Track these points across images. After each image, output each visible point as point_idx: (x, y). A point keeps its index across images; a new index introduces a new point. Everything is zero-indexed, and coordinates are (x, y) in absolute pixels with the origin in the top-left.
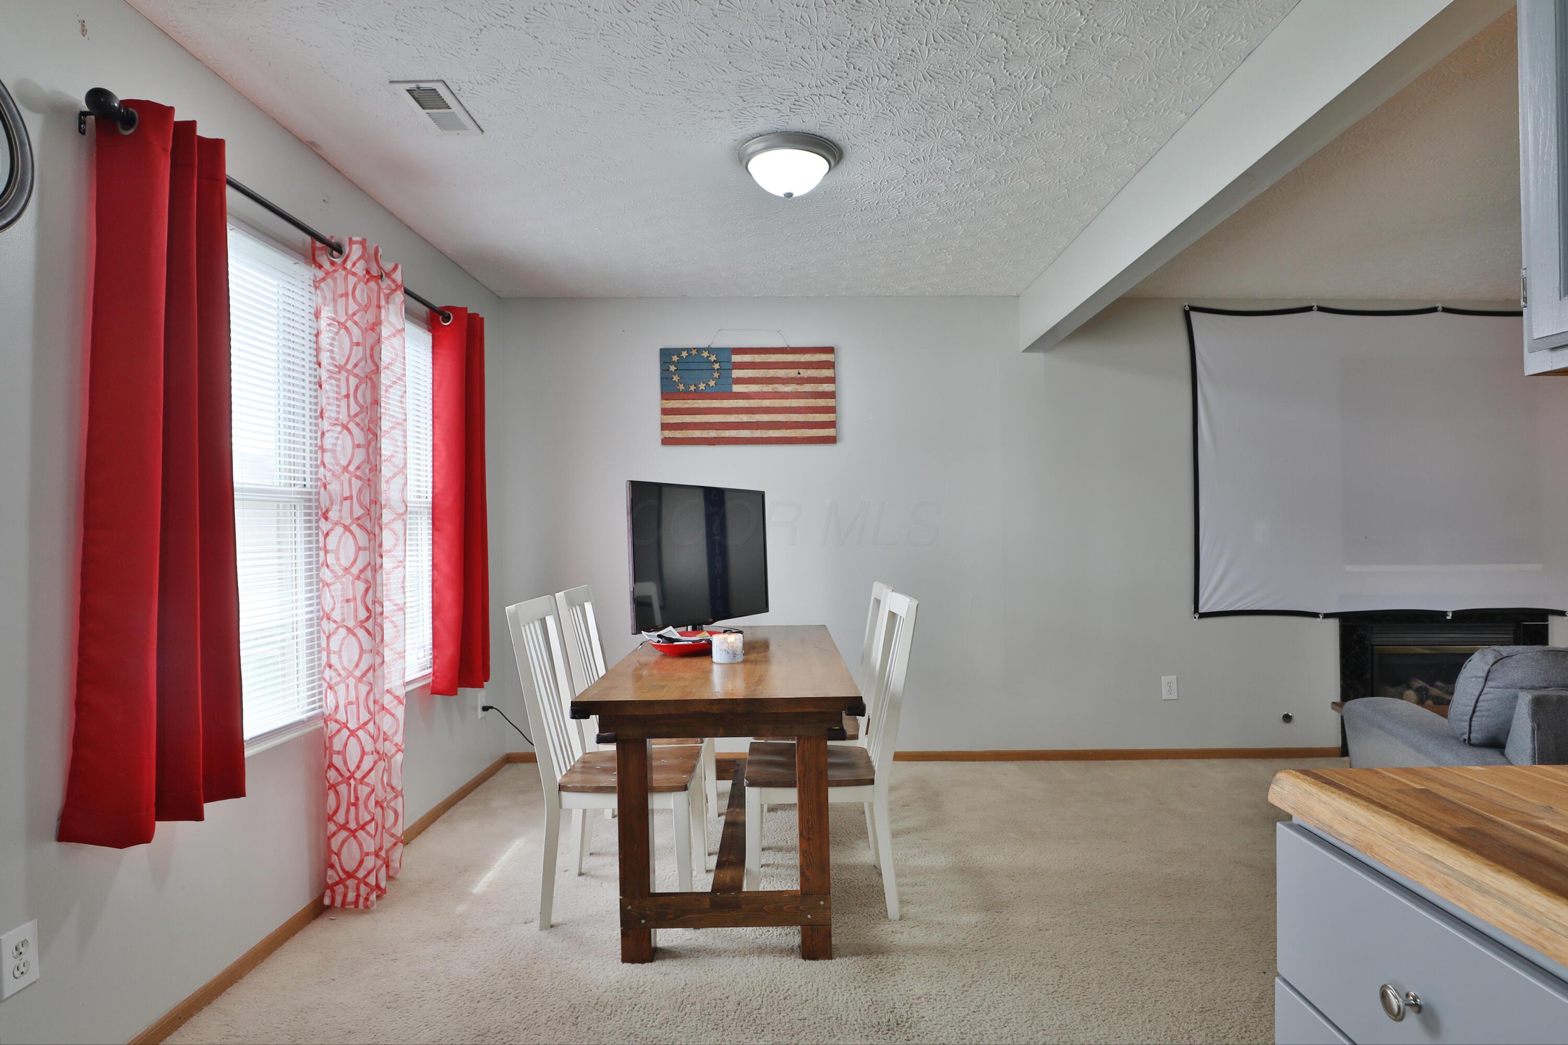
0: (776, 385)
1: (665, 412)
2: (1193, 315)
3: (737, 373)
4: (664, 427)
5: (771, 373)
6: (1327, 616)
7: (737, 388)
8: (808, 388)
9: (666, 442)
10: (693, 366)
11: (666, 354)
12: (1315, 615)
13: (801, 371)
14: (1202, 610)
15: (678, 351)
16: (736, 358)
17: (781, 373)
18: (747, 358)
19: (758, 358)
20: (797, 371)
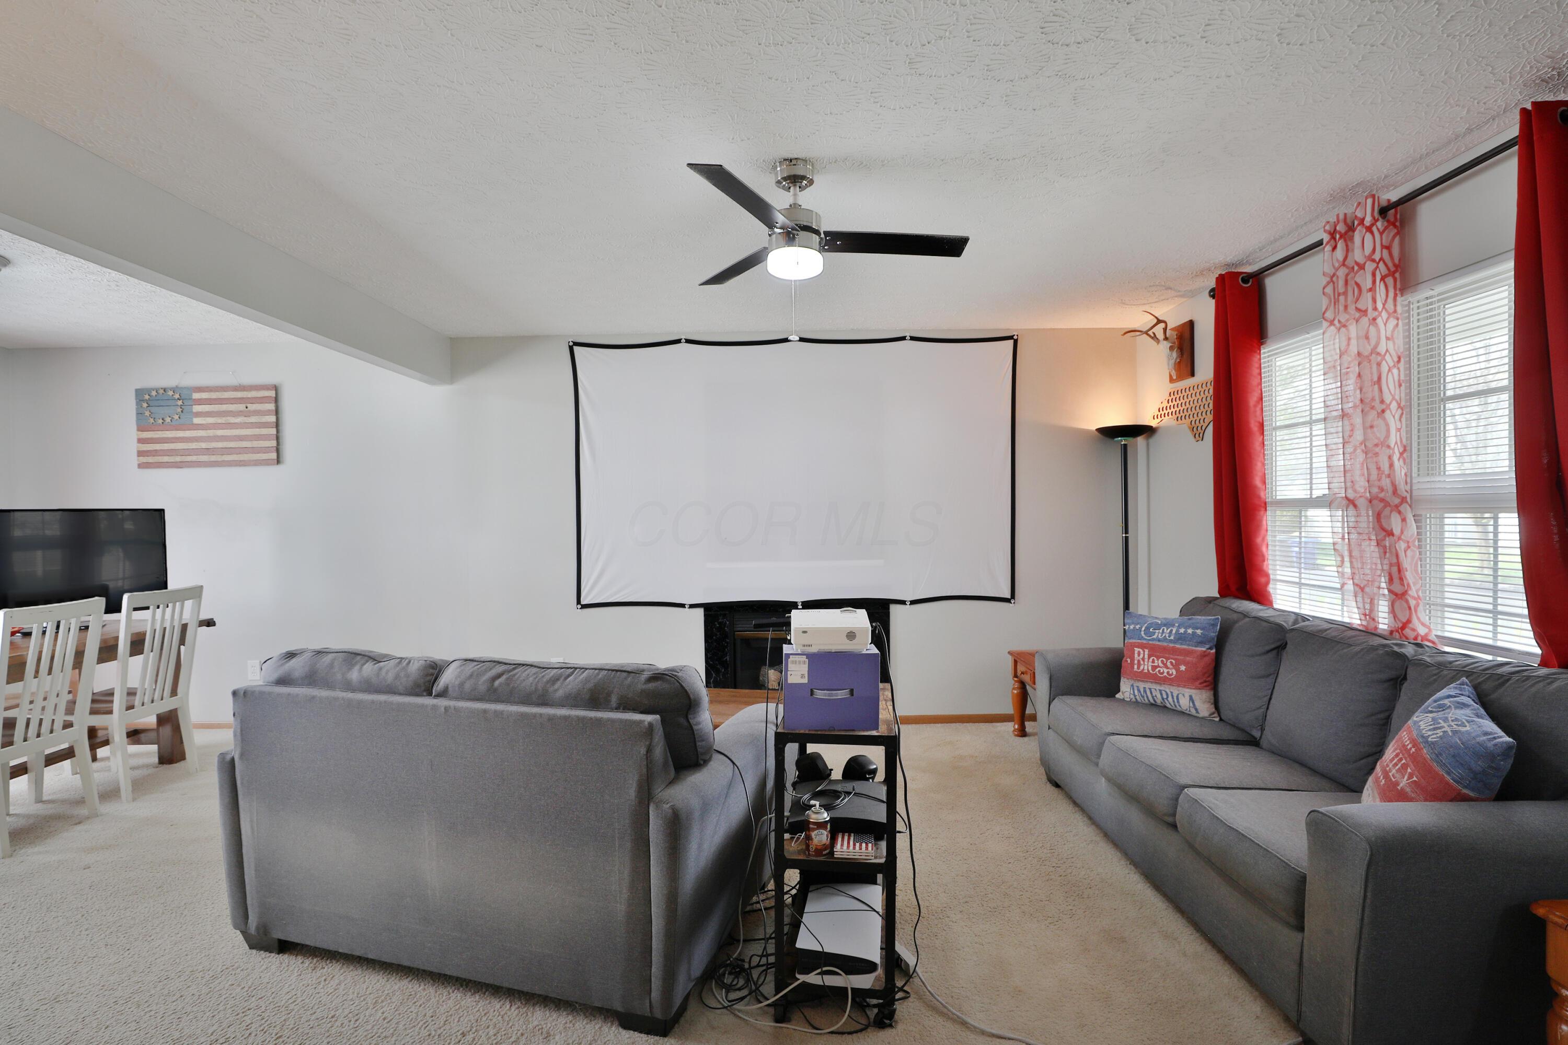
0: (229, 418)
1: (141, 441)
2: (575, 348)
3: (197, 408)
4: (140, 454)
5: (224, 407)
6: (692, 606)
7: (197, 421)
8: (253, 419)
9: (141, 466)
10: (162, 403)
11: (139, 393)
12: (682, 606)
13: (249, 405)
14: (583, 602)
15: (148, 391)
16: (196, 396)
17: (232, 407)
18: (204, 395)
19: (214, 395)
20: (244, 406)
